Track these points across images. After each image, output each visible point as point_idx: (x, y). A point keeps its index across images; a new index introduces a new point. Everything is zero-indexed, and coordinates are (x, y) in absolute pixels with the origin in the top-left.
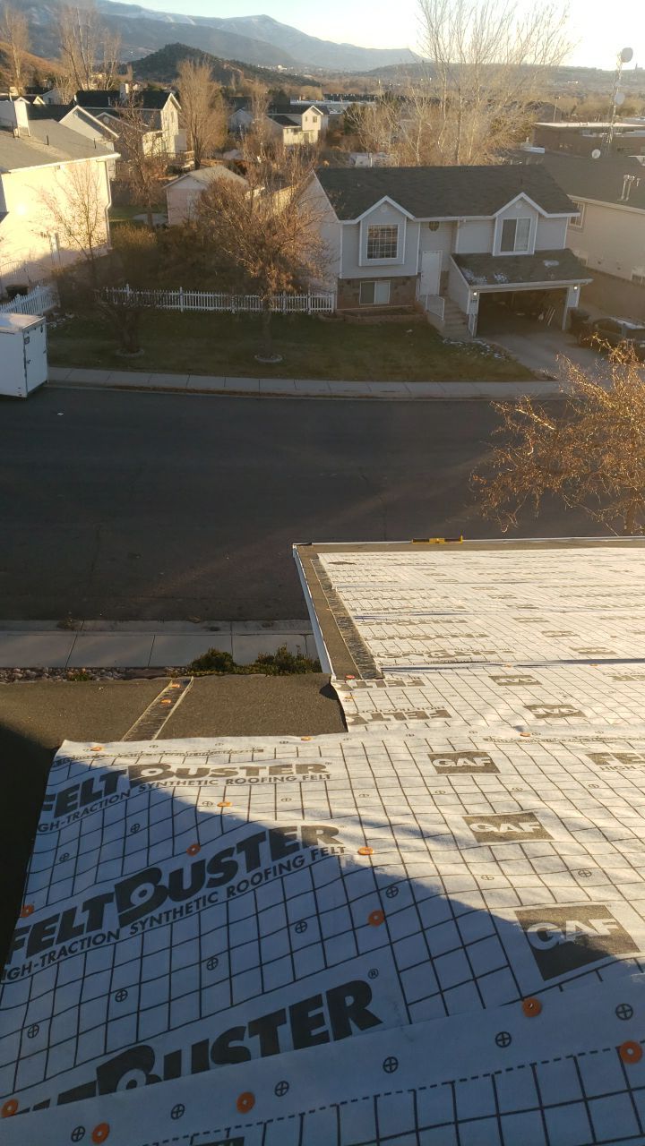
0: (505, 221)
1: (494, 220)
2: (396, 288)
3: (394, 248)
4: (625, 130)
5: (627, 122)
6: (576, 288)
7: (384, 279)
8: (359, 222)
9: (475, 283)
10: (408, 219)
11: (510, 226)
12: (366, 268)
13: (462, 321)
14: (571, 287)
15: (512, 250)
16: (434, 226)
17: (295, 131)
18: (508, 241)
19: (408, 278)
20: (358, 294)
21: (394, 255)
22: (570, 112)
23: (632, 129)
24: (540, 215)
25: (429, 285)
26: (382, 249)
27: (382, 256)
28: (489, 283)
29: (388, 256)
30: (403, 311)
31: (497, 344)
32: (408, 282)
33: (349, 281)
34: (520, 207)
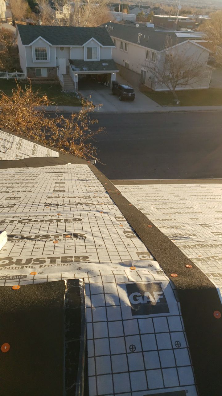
0: (87, 48)
1: (83, 47)
2: (49, 71)
3: (46, 56)
4: (182, 19)
5: (184, 16)
6: (114, 73)
7: (44, 68)
8: (31, 46)
9: (75, 70)
10: (50, 46)
11: (89, 50)
12: (36, 63)
13: (72, 84)
14: (112, 73)
15: (91, 59)
16: (62, 49)
17: (60, 13)
18: (89, 56)
19: (54, 68)
20: (35, 73)
21: (46, 59)
22: (169, 12)
23: (185, 19)
24: (101, 46)
25: (62, 71)
26: (41, 56)
27: (42, 59)
28: (80, 70)
29: (44, 59)
30: (52, 80)
31: (80, 93)
32: (54, 69)
33: (31, 68)
34: (92, 43)
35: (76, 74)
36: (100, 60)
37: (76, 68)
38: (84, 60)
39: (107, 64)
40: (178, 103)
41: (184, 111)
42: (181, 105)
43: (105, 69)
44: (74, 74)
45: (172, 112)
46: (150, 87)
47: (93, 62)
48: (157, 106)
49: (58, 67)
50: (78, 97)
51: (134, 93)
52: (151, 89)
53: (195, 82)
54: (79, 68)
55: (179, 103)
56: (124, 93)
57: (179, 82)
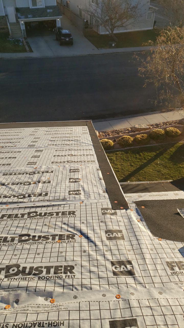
35: (22, 22)
36: (45, 6)
37: (21, 16)
38: (30, 8)
39: (52, 11)
40: (113, 45)
41: (117, 53)
42: (117, 47)
43: (48, 15)
44: (20, 22)
45: (105, 54)
46: (96, 31)
47: (38, 9)
48: (93, 49)
49: (7, 15)
50: (20, 44)
51: (71, 37)
52: (97, 32)
53: (130, 24)
54: (24, 16)
55: (115, 45)
56: (62, 38)
57: (116, 25)
